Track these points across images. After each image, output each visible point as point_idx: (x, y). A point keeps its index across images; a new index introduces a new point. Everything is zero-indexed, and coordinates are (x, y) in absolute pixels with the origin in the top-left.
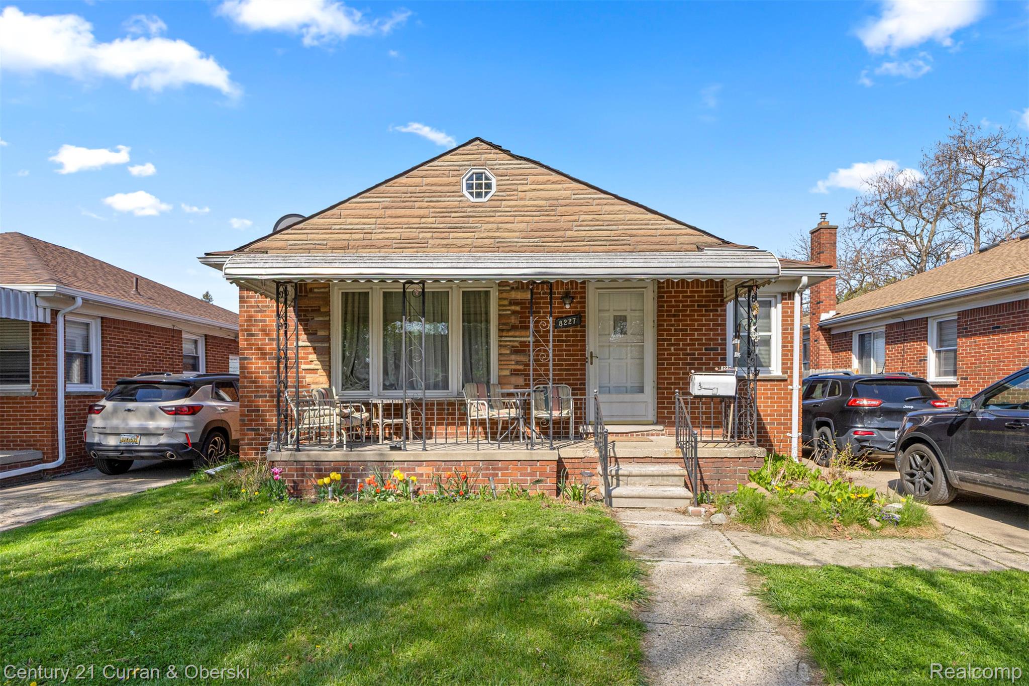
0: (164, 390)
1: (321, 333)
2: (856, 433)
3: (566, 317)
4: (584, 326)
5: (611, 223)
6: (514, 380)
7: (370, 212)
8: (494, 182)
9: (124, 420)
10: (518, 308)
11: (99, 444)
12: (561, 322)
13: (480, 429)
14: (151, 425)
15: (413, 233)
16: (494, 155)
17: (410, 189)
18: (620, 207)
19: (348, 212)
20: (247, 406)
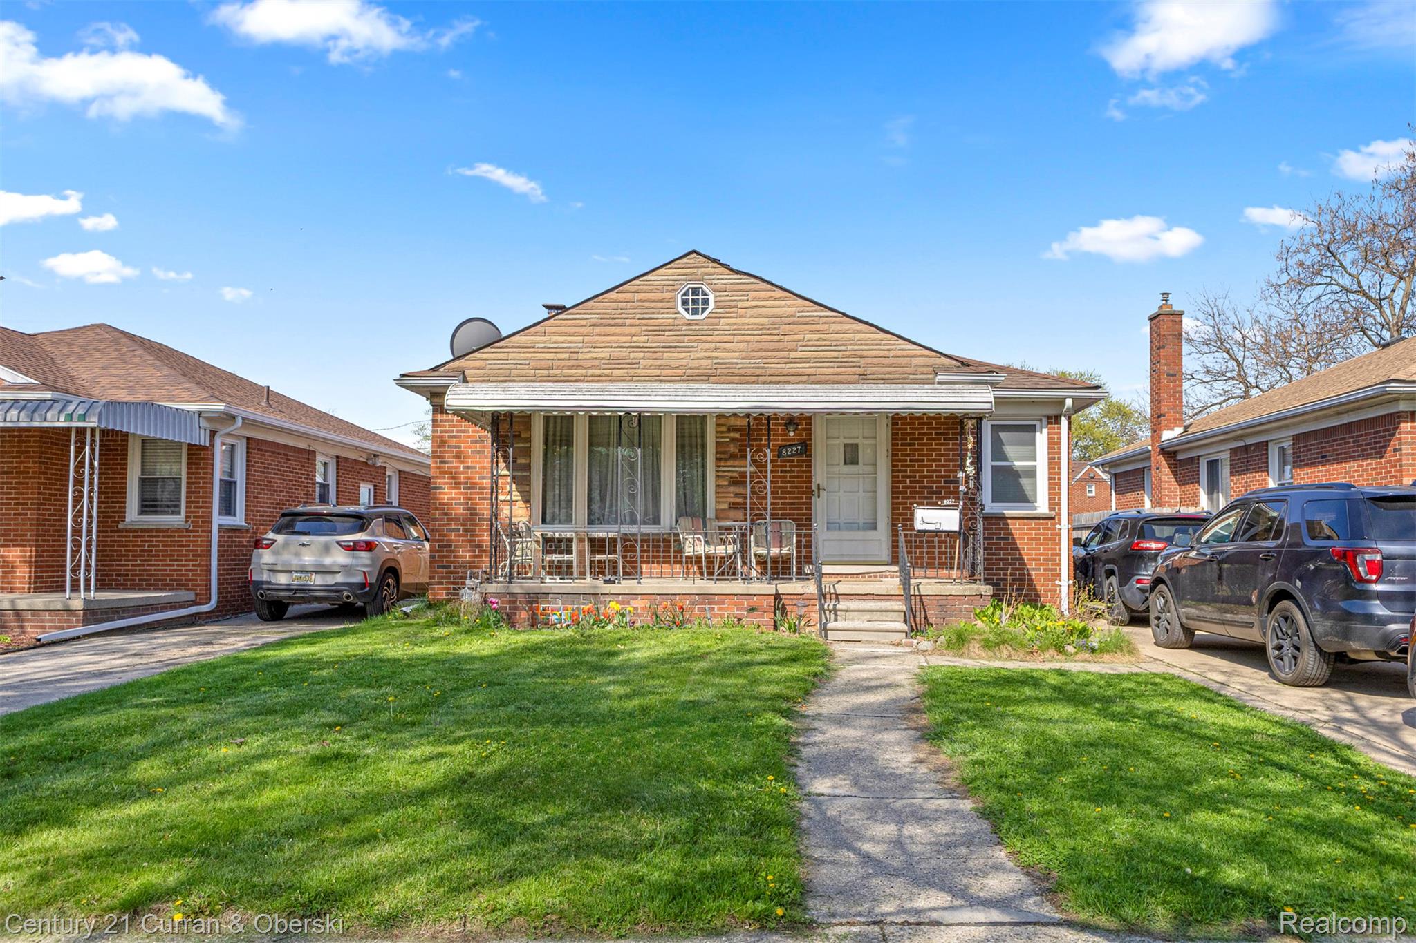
0: (340, 523)
1: (521, 461)
2: (1139, 581)
3: (790, 445)
4: (810, 456)
5: (845, 343)
6: (732, 514)
7: (577, 329)
8: (711, 297)
9: (297, 554)
10: (737, 435)
11: (269, 583)
12: (784, 451)
13: (695, 567)
14: (328, 561)
15: (623, 353)
16: (712, 269)
17: (621, 305)
18: (849, 326)
19: (553, 329)
20: (438, 541)
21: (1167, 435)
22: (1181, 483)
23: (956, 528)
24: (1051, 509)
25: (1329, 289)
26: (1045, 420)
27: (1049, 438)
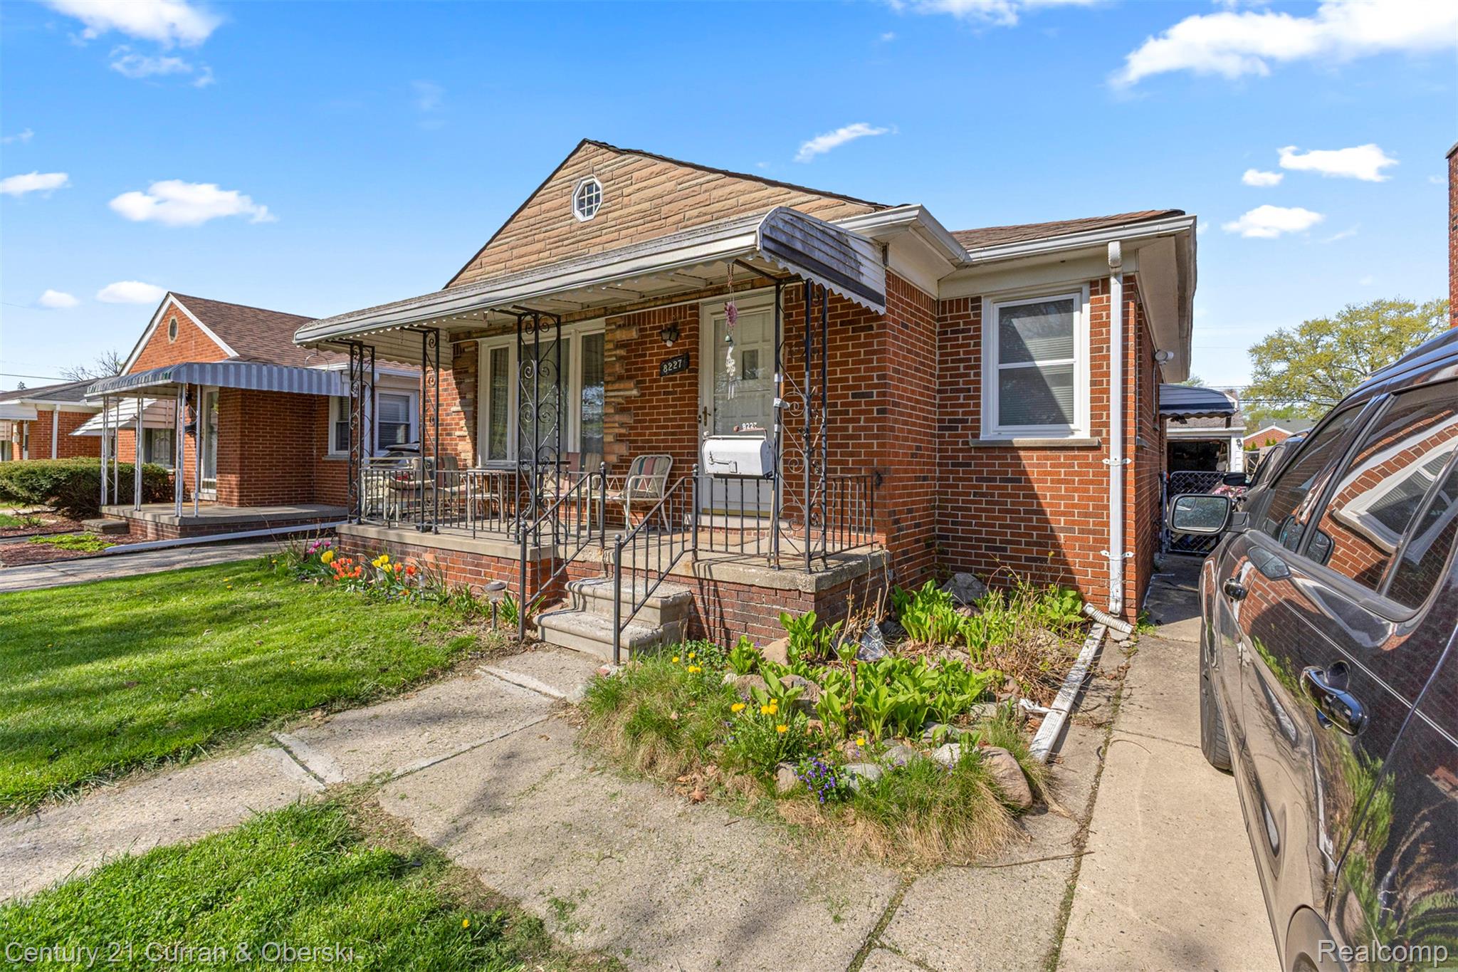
1: (469, 396)
4: (696, 371)
8: (601, 191)
10: (622, 352)
12: (665, 366)
16: (601, 156)
17: (532, 220)
19: (488, 259)
24: (1094, 433)
26: (1086, 289)
27: (1093, 318)
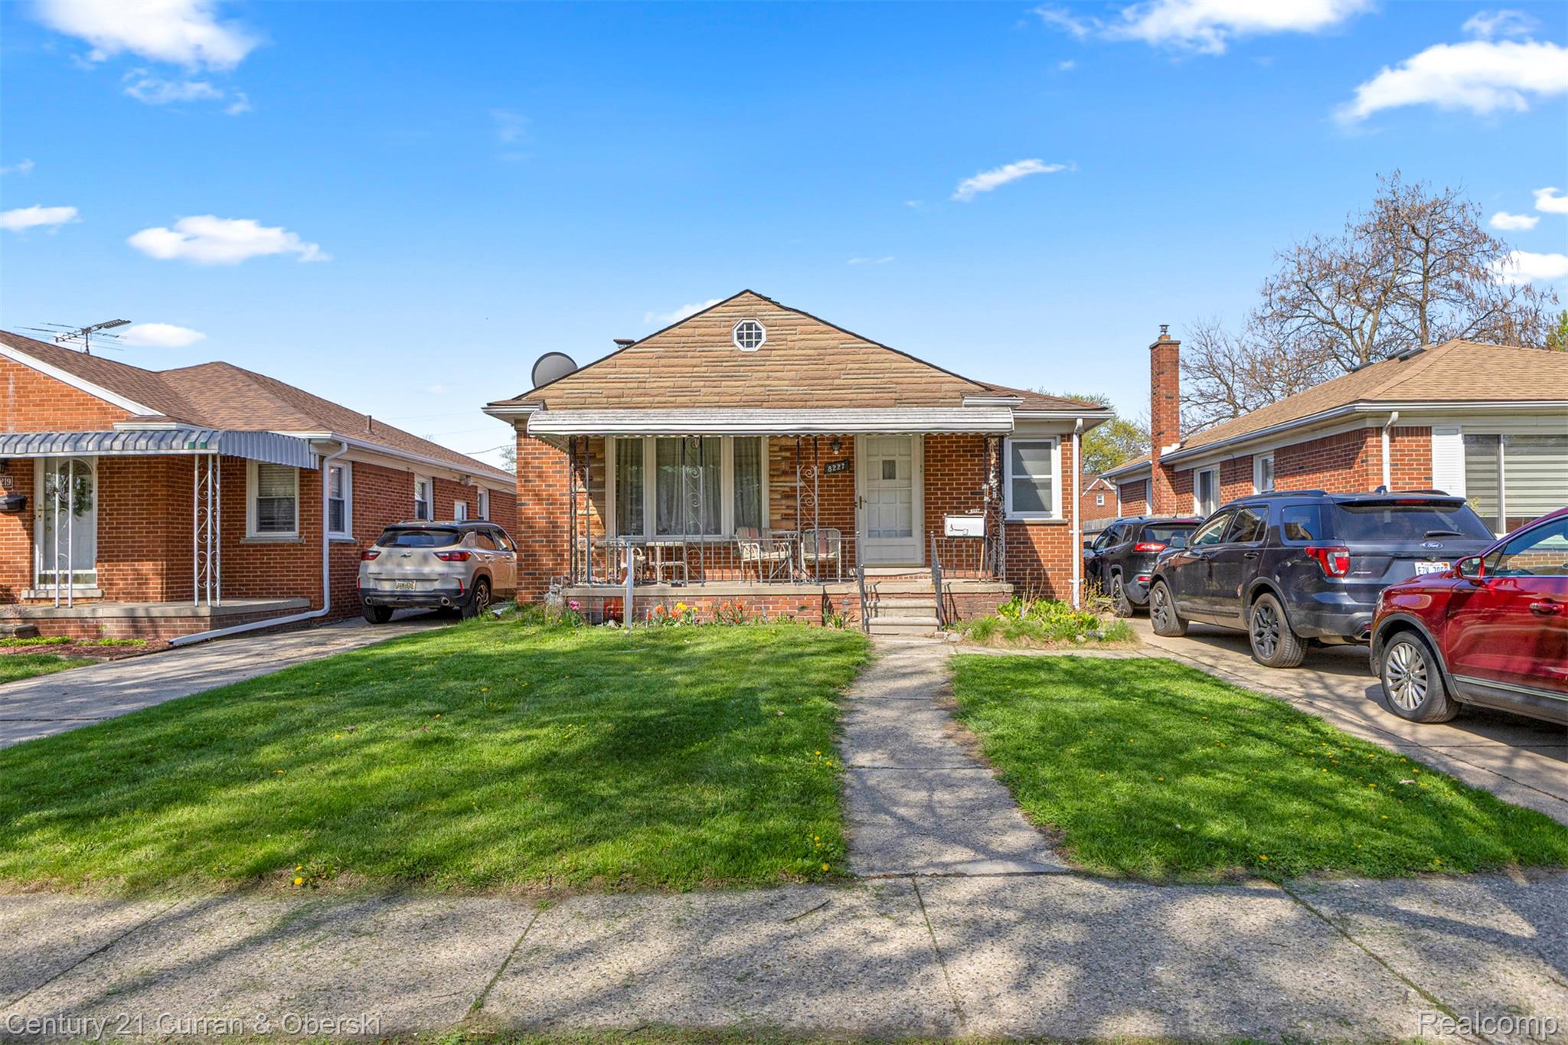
0: (436, 537)
1: (597, 479)
2: (1141, 579)
3: (835, 463)
4: (853, 472)
5: (883, 371)
6: (784, 523)
7: (644, 361)
8: (764, 331)
9: (399, 565)
10: (788, 454)
11: (375, 590)
13: (752, 572)
14: (426, 570)
15: (685, 382)
18: (886, 356)
19: (624, 362)
20: (525, 551)
21: (1166, 451)
22: (1178, 492)
23: (982, 534)
24: (1065, 516)
25: (1307, 321)
26: (1059, 438)
27: (1063, 454)
